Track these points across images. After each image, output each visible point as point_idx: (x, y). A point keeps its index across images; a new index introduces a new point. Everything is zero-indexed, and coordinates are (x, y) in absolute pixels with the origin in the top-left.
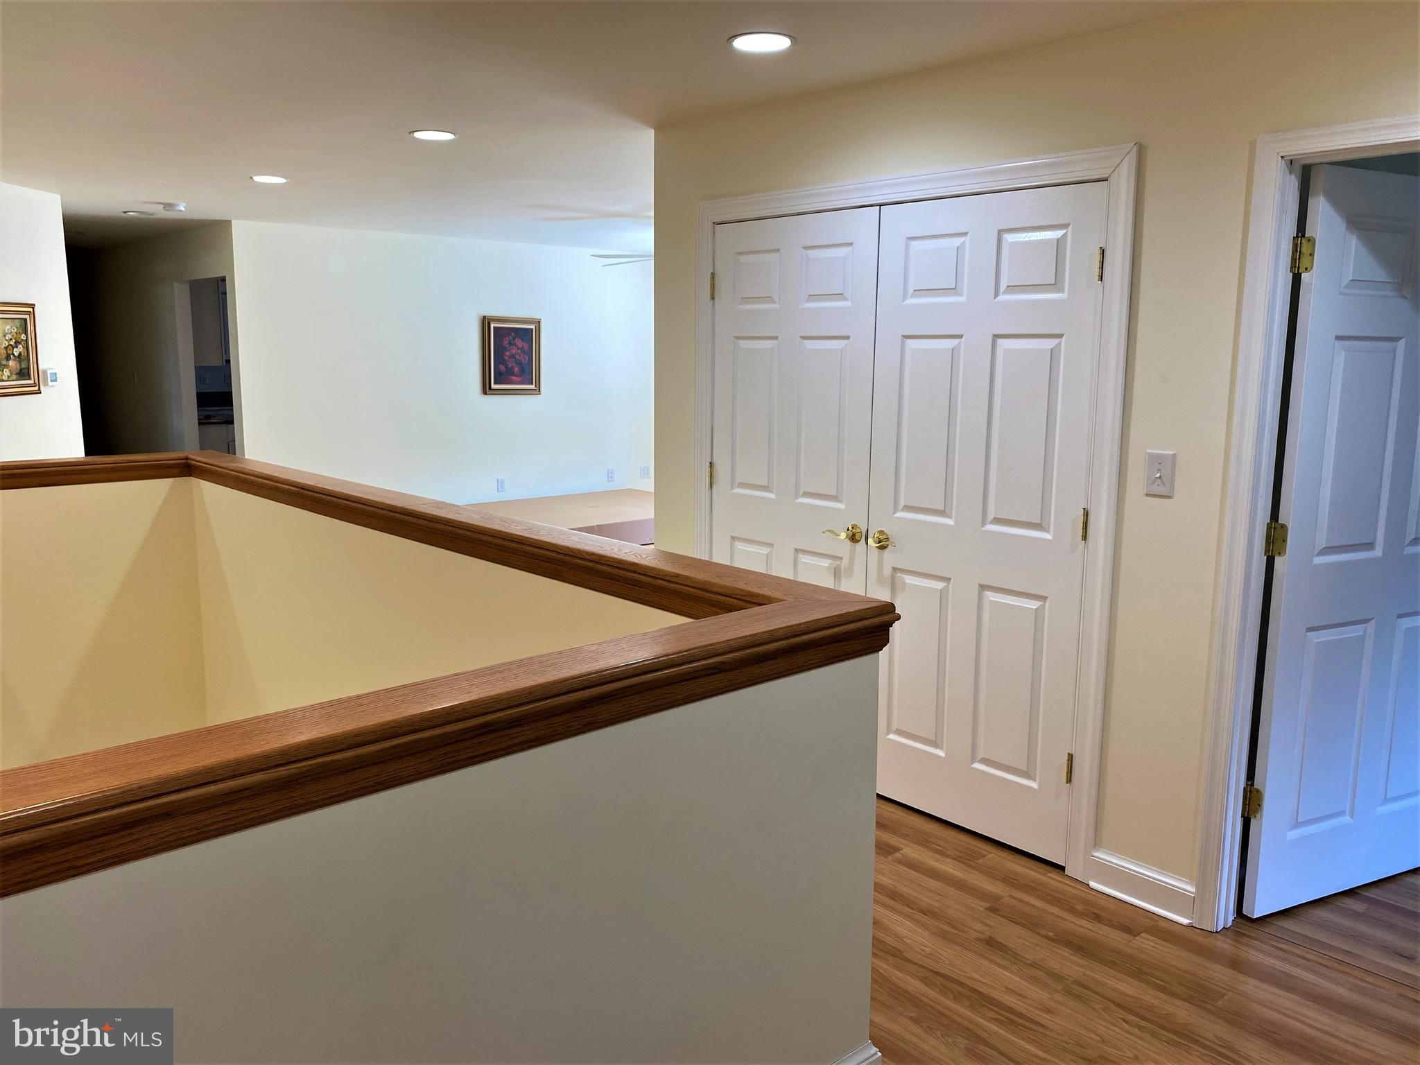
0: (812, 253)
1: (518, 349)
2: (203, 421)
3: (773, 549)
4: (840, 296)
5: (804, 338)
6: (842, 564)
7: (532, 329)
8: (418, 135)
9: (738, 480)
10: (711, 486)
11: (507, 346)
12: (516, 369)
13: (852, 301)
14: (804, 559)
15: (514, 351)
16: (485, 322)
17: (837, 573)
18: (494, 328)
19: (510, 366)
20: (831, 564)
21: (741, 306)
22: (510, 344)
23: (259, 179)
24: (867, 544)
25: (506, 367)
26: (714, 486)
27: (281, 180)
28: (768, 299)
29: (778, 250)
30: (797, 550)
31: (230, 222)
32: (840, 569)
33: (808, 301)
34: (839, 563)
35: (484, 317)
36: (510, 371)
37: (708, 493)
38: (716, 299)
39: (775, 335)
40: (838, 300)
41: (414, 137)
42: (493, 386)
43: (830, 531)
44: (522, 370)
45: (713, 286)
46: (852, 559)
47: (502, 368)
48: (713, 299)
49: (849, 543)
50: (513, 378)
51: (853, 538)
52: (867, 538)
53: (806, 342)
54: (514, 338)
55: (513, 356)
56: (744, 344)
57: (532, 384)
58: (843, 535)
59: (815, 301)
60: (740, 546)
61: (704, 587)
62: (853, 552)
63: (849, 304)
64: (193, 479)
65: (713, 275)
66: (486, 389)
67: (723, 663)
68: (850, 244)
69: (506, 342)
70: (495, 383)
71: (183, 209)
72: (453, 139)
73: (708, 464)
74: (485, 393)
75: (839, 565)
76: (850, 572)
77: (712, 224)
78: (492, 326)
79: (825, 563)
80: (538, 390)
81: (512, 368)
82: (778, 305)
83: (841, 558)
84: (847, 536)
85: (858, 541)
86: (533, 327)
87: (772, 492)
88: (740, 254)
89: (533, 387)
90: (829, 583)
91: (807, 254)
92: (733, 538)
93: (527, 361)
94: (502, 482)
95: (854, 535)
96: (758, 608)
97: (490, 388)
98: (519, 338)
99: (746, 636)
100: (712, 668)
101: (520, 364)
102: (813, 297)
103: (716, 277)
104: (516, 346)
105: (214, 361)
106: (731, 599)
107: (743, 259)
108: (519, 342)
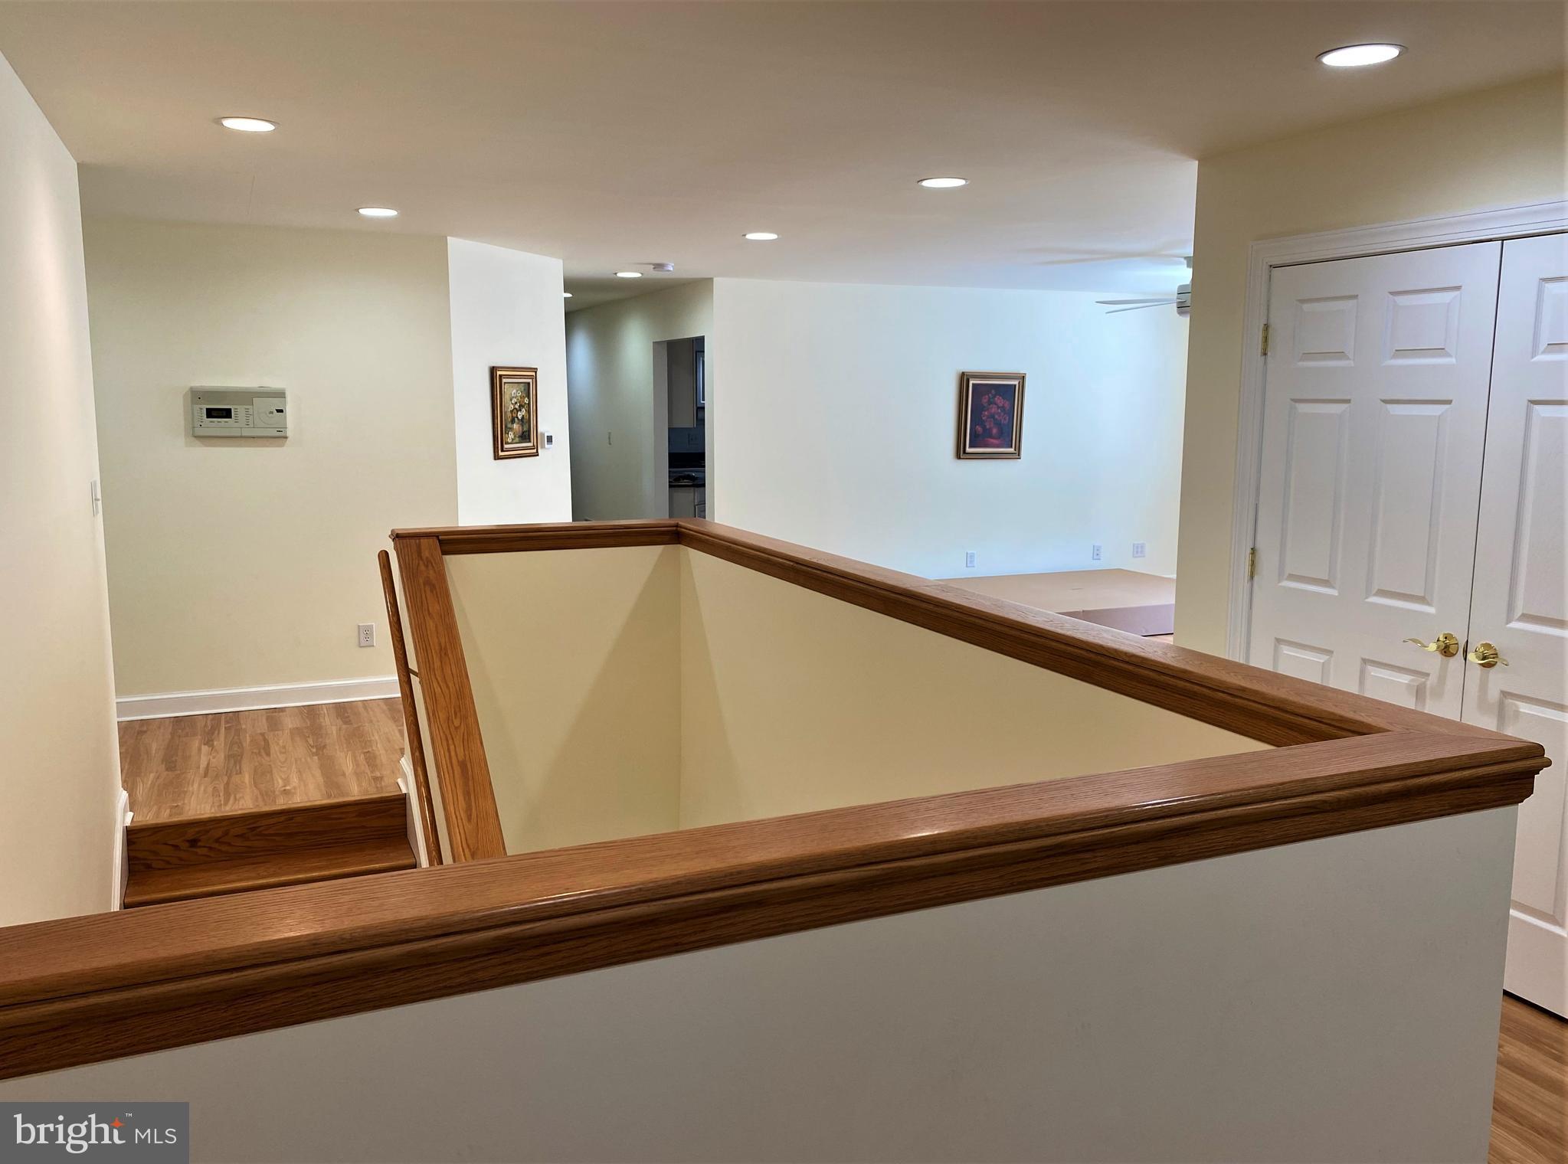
0: (1402, 300)
1: (998, 407)
2: (675, 483)
3: (1332, 657)
4: (1440, 351)
5: (1386, 402)
6: (1428, 683)
7: (1015, 386)
8: (926, 183)
9: (1288, 570)
10: (1252, 577)
11: (986, 405)
12: (995, 431)
13: (1456, 357)
14: (1374, 672)
15: (993, 410)
16: (964, 379)
17: (1420, 693)
18: (973, 384)
19: (988, 427)
20: (1412, 680)
21: (1300, 363)
22: (990, 403)
23: (750, 236)
24: (1465, 659)
25: (984, 428)
26: (1256, 578)
27: (772, 236)
28: (1341, 355)
29: (1355, 297)
30: (1365, 661)
31: (711, 279)
32: (1425, 687)
33: (1394, 357)
34: (1424, 680)
35: (963, 373)
36: (988, 433)
37: (1247, 585)
38: (1269, 354)
39: (1348, 398)
40: (1440, 356)
41: (923, 186)
42: (968, 450)
43: (1415, 641)
44: (1001, 433)
45: (1266, 339)
46: (1442, 678)
47: (979, 429)
48: (1265, 354)
49: (1439, 657)
50: (992, 440)
51: (1446, 651)
52: (1465, 652)
53: (1389, 406)
54: (995, 397)
55: (992, 416)
56: (1303, 408)
57: (1011, 447)
58: (1433, 647)
59: (1404, 357)
60: (1286, 650)
61: (1280, 706)
62: (1444, 670)
63: (1453, 360)
64: (681, 547)
65: (1267, 327)
66: (960, 453)
67: (1325, 802)
68: (1458, 288)
69: (985, 401)
70: (970, 447)
71: (672, 269)
72: (964, 185)
73: (1249, 551)
74: (958, 457)
75: (1424, 684)
76: (1438, 693)
77: (1268, 267)
78: (971, 383)
79: (1405, 679)
80: (1017, 455)
81: (990, 430)
82: (1352, 362)
83: (1428, 675)
84: (1438, 647)
85: (1453, 655)
86: (1016, 382)
87: (1333, 588)
88: (1303, 301)
89: (1012, 450)
90: (1409, 703)
91: (1395, 302)
92: (1278, 641)
93: (1007, 421)
94: (972, 556)
95: (1447, 647)
96: (1359, 738)
97: (964, 452)
98: (1000, 396)
99: (1353, 773)
100: (1310, 807)
101: (999, 425)
102: (1400, 353)
103: (1270, 331)
104: (995, 404)
105: (687, 422)
106: (1315, 723)
107: (1306, 307)
108: (999, 401)
